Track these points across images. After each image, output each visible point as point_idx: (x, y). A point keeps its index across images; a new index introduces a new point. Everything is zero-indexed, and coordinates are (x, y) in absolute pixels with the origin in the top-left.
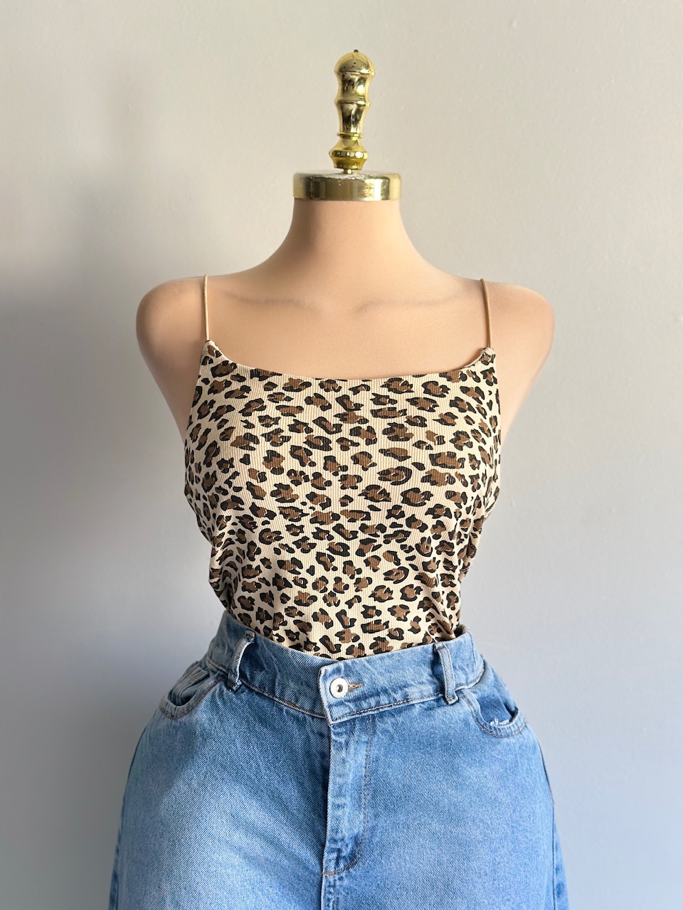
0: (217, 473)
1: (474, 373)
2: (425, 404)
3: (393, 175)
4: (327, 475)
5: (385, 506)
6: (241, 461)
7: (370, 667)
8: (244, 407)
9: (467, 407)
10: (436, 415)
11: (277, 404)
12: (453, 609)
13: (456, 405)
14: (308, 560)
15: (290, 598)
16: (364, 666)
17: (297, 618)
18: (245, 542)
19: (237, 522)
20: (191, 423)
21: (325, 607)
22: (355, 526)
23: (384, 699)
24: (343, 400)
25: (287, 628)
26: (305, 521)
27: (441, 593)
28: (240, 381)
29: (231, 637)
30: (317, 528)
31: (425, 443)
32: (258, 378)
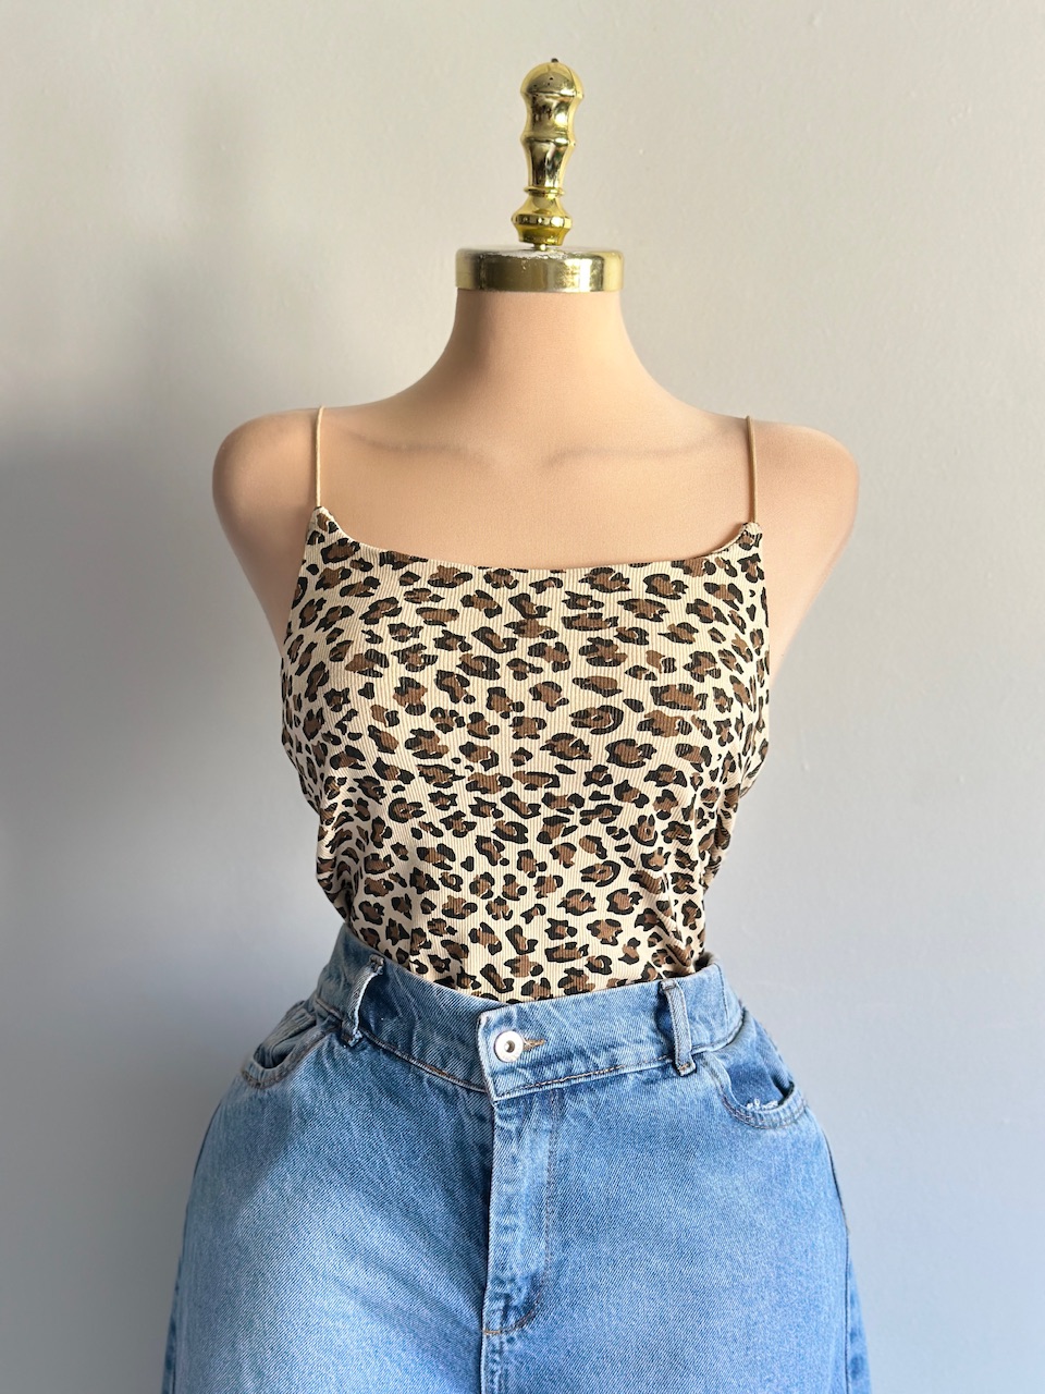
0: (325, 711)
1: (728, 562)
2: (646, 609)
3: (610, 252)
4: (492, 718)
5: (581, 767)
6: (361, 692)
7: (558, 1015)
8: (368, 610)
9: (714, 614)
10: (663, 627)
11: (418, 606)
12: (693, 927)
13: (697, 612)
14: (464, 847)
15: (435, 906)
16: (549, 1013)
17: (447, 937)
18: (368, 818)
19: (356, 787)
20: (289, 634)
21: (489, 920)
22: (536, 797)
23: (578, 1065)
24: (520, 602)
25: (430, 952)
26: (458, 787)
27: (673, 903)
28: (364, 570)
29: (349, 965)
30: (477, 799)
31: (645, 669)
32: (391, 566)
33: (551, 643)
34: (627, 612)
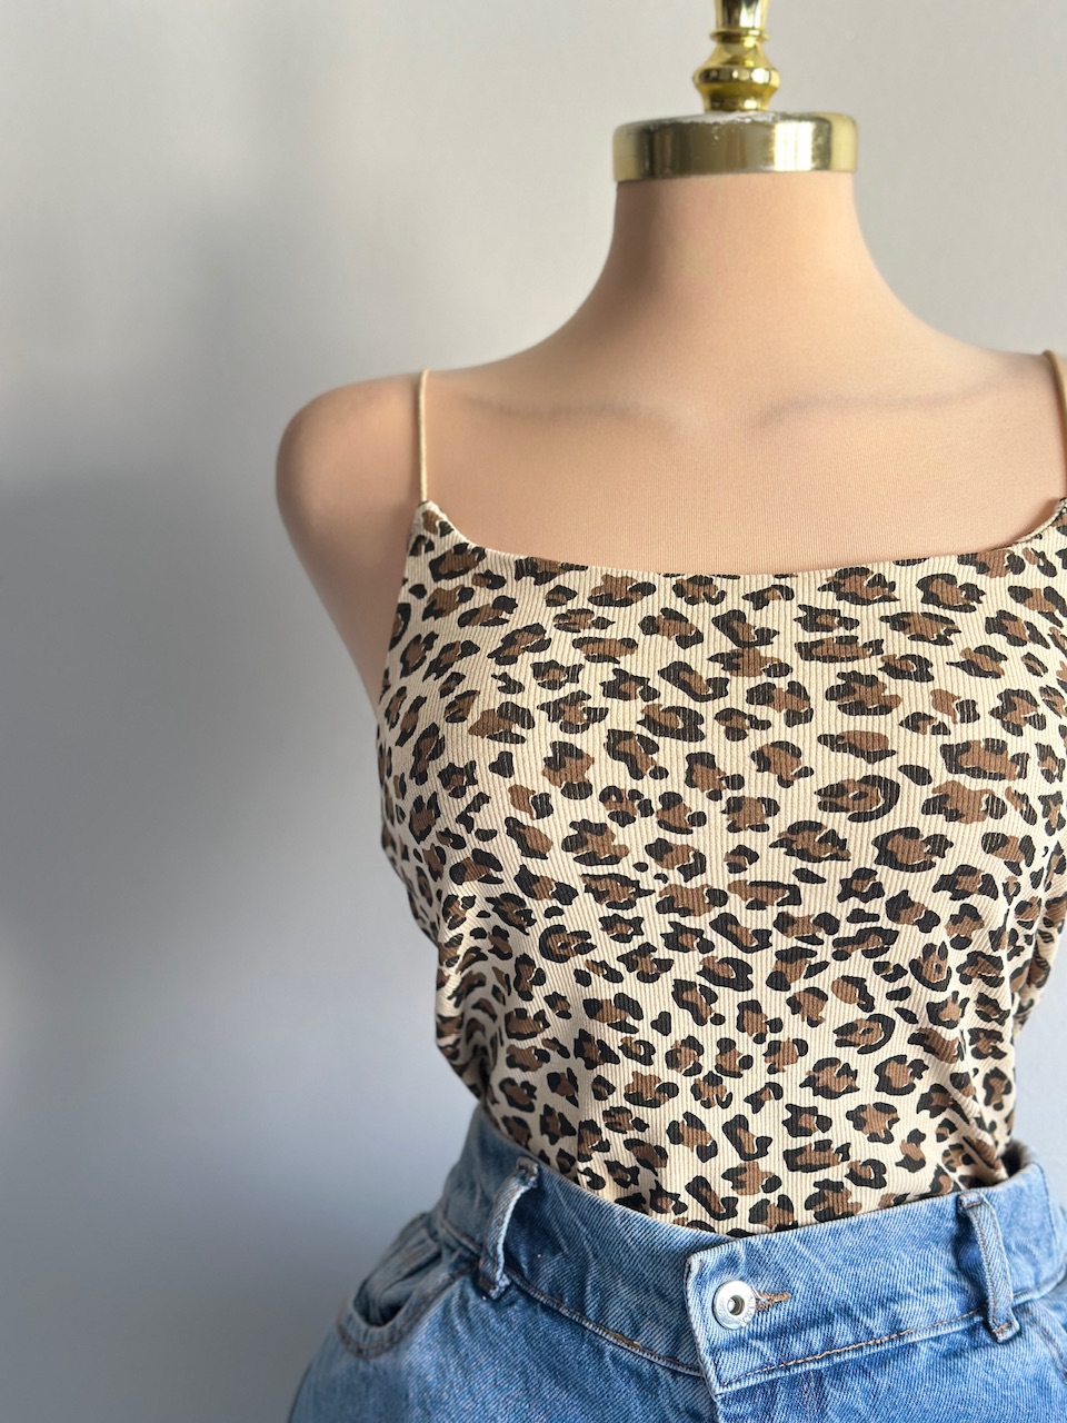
0: (440, 797)
1: (1042, 555)
2: (925, 627)
4: (695, 800)
5: (834, 872)
6: (494, 768)
7: (806, 1253)
8: (500, 644)
10: (954, 653)
11: (575, 636)
12: (999, 1107)
13: (1002, 630)
14: (655, 998)
15: (614, 1089)
16: (794, 1250)
17: (633, 1134)
18: (509, 956)
19: (490, 911)
21: (698, 1110)
22: (765, 919)
23: (842, 1333)
24: (729, 623)
25: (608, 1156)
26: (645, 907)
27: (971, 1074)
28: (491, 587)
30: (673, 924)
31: (930, 718)
32: (533, 579)
34: (896, 633)
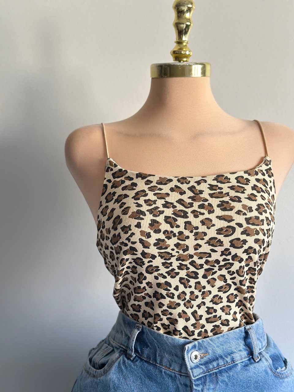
0: (121, 234)
1: (262, 171)
2: (238, 189)
4: (187, 233)
5: (220, 249)
6: (136, 226)
7: (212, 343)
8: (135, 195)
9: (261, 190)
10: (246, 195)
11: (154, 192)
12: (251, 305)
13: (255, 190)
14: (175, 282)
15: (164, 305)
16: (209, 343)
18: (137, 273)
19: (132, 262)
20: (101, 206)
21: (185, 309)
22: (202, 261)
23: (221, 362)
24: (192, 189)
25: (162, 322)
26: (173, 260)
27: (248, 297)
28: (130, 180)
29: (126, 328)
30: (180, 264)
31: (242, 211)
32: (141, 178)
33: (206, 203)
34: (232, 190)
